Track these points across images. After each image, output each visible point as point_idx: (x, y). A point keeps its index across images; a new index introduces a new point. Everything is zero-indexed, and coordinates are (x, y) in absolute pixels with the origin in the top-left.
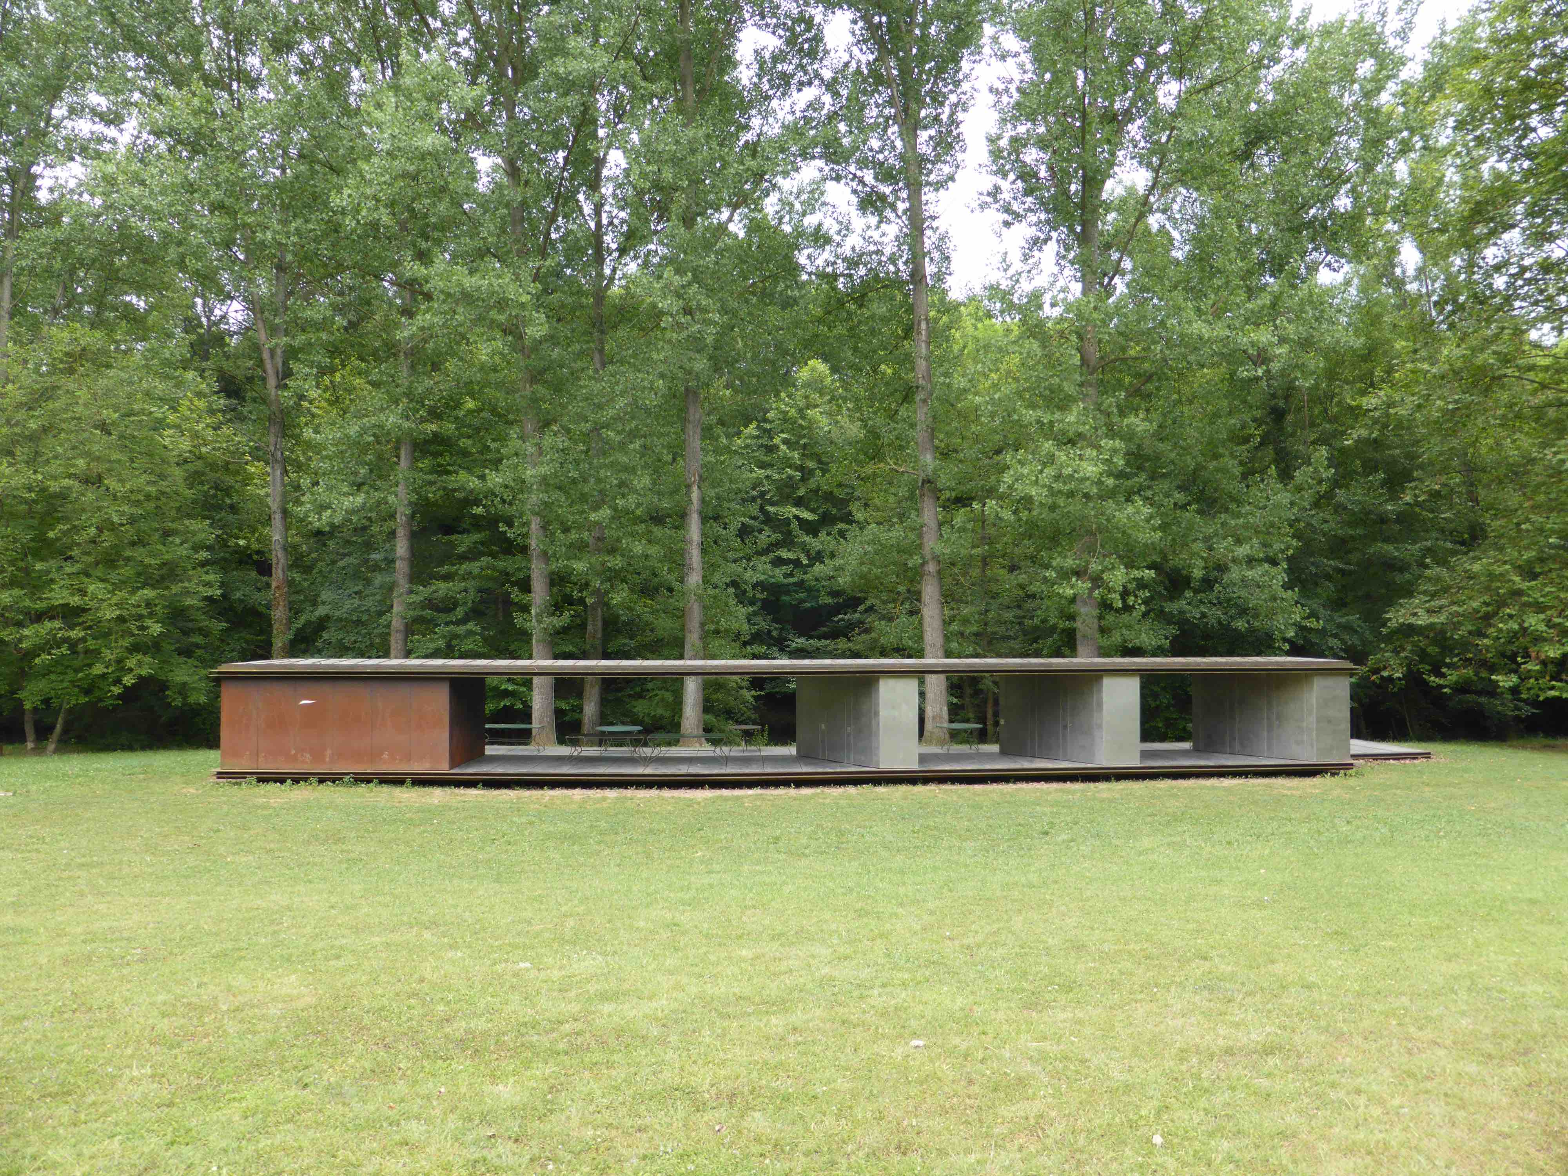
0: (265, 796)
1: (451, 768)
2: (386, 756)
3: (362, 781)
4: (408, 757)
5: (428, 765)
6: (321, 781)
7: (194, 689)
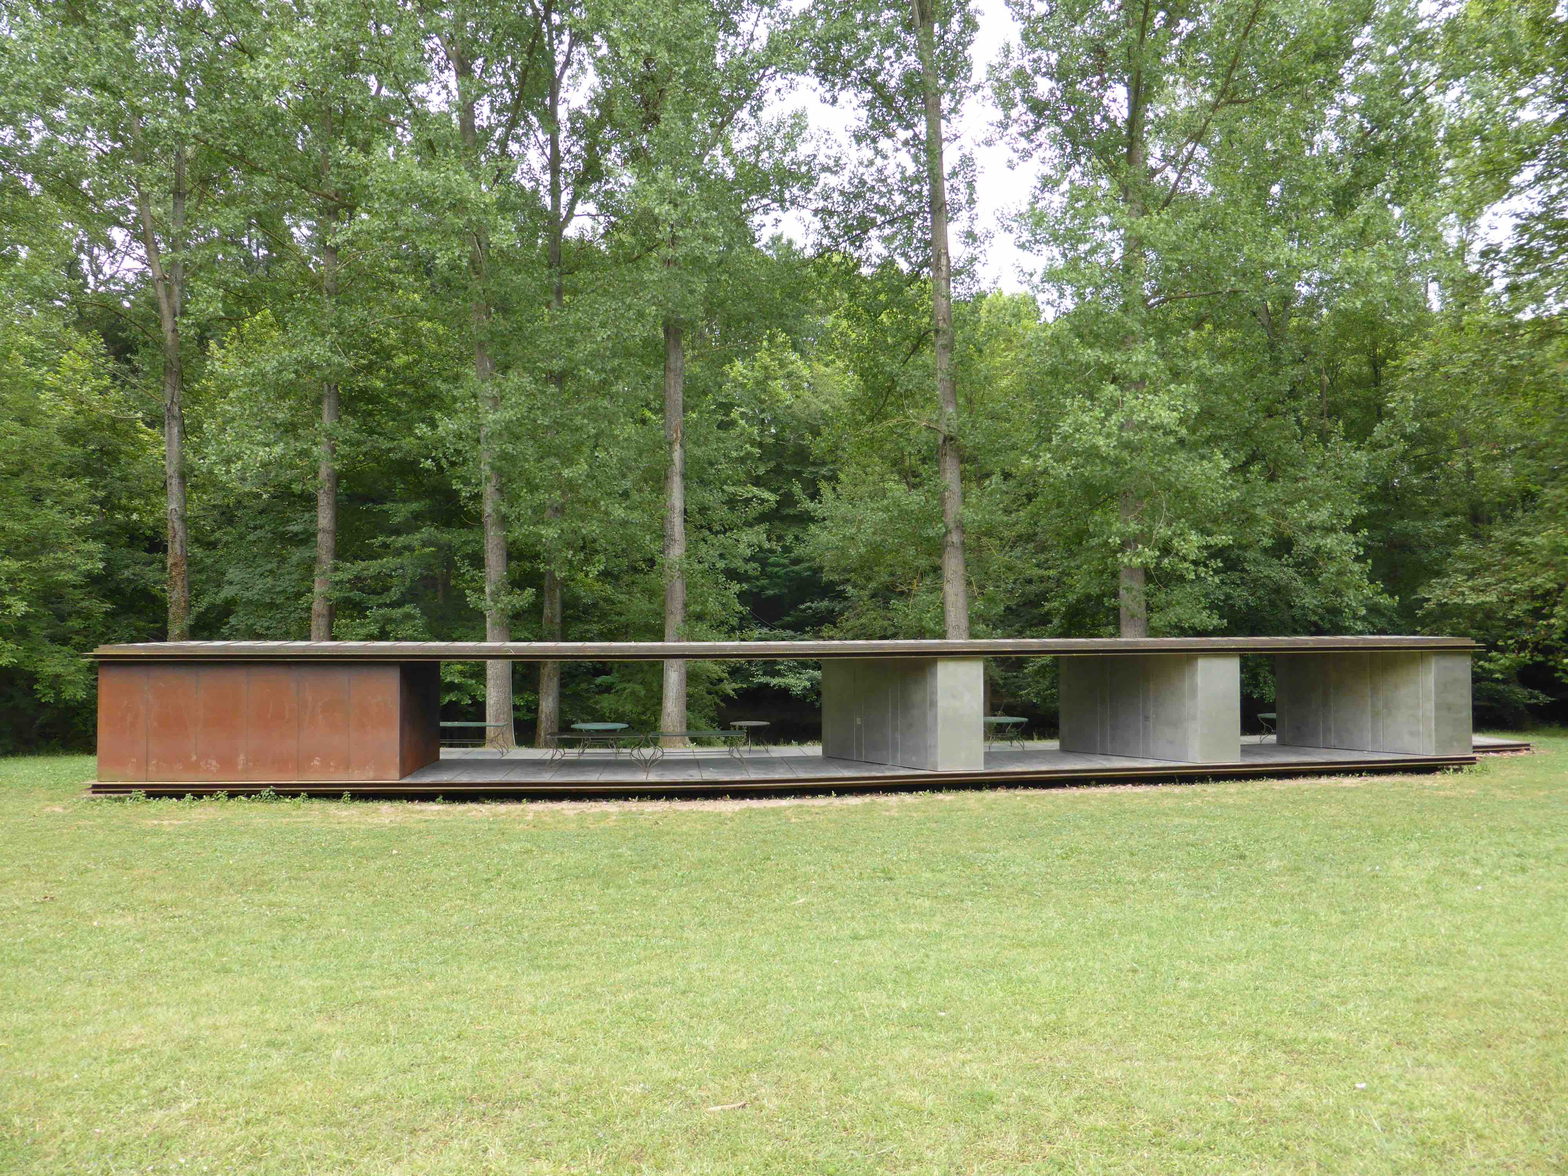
0: (156, 817)
1: (403, 776)
2: (316, 762)
3: (286, 794)
4: (346, 764)
5: (371, 774)
6: (232, 795)
7: (70, 682)
